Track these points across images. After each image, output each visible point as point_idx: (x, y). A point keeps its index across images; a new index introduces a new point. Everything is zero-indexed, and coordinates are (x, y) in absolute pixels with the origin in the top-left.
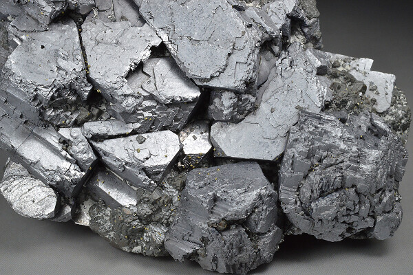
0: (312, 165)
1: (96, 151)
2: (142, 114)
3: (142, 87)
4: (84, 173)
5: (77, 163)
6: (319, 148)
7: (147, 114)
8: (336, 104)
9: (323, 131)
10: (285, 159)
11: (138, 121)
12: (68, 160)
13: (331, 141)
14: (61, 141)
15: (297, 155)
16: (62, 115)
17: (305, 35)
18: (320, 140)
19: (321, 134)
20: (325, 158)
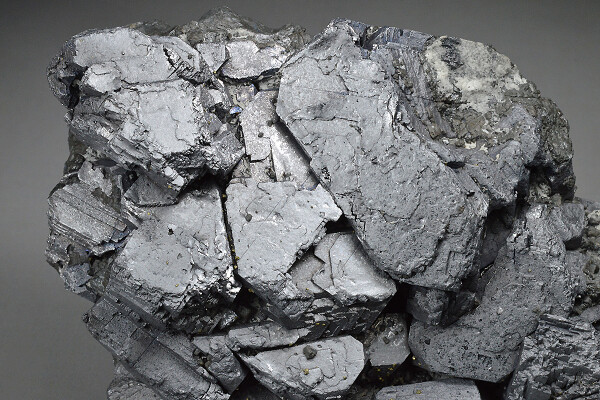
0: (553, 393)
1: (245, 367)
2: (312, 318)
3: (312, 281)
4: (228, 396)
5: (219, 383)
6: (564, 371)
7: (318, 318)
8: (591, 297)
9: (571, 347)
10: (514, 384)
11: (306, 326)
12: (205, 378)
13: (582, 362)
14: (197, 352)
15: (531, 381)
16: (199, 322)
17: (550, 184)
18: (565, 360)
19: (567, 352)
20: (571, 385)
